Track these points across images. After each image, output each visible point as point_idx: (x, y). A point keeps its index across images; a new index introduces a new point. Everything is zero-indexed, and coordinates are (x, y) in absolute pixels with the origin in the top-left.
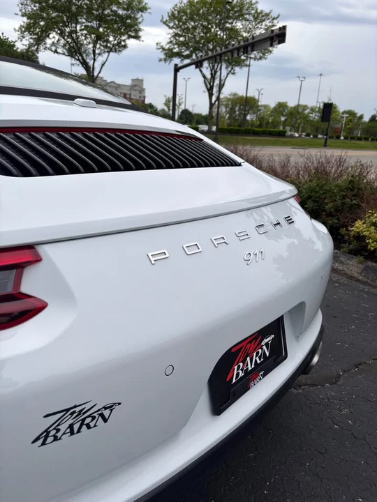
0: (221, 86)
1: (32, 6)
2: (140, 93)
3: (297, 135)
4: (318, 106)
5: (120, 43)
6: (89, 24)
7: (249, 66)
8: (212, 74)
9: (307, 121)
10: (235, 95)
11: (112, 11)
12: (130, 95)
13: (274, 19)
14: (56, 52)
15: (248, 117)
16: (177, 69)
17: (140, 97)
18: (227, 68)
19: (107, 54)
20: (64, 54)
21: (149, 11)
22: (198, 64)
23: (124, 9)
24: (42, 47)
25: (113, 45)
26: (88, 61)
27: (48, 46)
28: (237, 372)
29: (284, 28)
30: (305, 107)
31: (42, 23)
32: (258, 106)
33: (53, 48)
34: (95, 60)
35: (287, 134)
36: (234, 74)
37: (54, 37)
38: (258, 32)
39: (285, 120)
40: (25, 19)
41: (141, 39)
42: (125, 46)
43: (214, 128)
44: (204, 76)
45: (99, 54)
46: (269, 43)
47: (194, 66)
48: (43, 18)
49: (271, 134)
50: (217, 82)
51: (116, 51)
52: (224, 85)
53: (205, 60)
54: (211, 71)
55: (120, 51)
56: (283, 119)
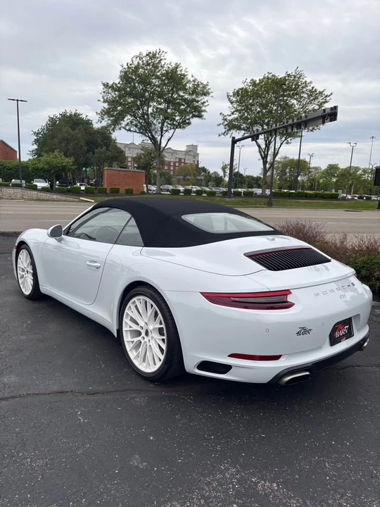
0: (275, 155)
1: (113, 94)
2: (194, 157)
3: (349, 197)
4: (371, 167)
5: (185, 121)
6: (159, 106)
7: (301, 136)
8: (266, 144)
9: (360, 182)
10: (286, 158)
11: (179, 95)
12: (185, 159)
13: (326, 96)
14: (129, 130)
15: (299, 178)
16: (234, 142)
17: (194, 161)
18: (281, 139)
19: (173, 131)
20: (135, 132)
21: (211, 95)
22: (255, 138)
23: (189, 94)
24: (117, 127)
25: (179, 124)
26: (156, 136)
27: (123, 125)
28: (337, 335)
29: (336, 108)
30: (357, 169)
31: (119, 108)
32: (309, 168)
33: (127, 128)
34: (162, 136)
35: (339, 197)
36: (288, 143)
37: (128, 118)
38: (310, 107)
39: (337, 181)
40: (106, 105)
41: (204, 117)
42: (189, 124)
43: (268, 192)
44: (259, 146)
45: (166, 131)
46: (321, 121)
47: (250, 139)
48: (121, 104)
49: (323, 197)
50: (271, 150)
51: (180, 128)
52: (277, 153)
53: (261, 134)
54: (266, 141)
55: (184, 127)
56: (334, 180)
